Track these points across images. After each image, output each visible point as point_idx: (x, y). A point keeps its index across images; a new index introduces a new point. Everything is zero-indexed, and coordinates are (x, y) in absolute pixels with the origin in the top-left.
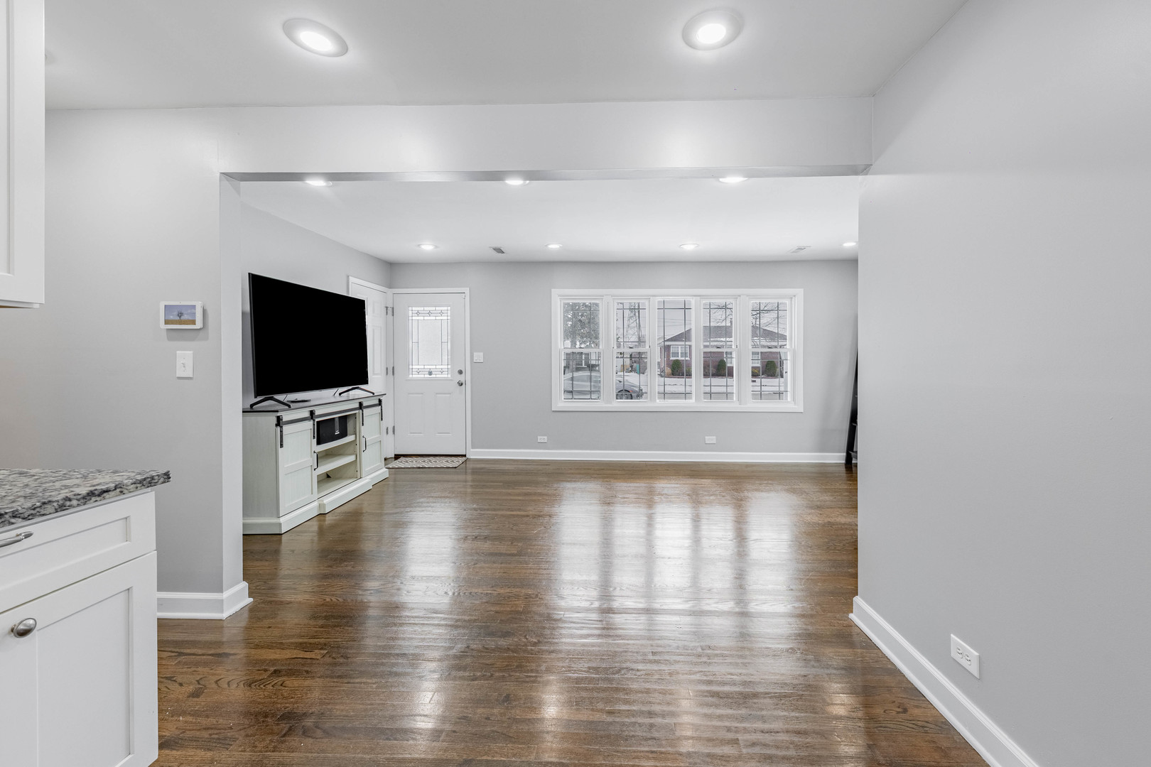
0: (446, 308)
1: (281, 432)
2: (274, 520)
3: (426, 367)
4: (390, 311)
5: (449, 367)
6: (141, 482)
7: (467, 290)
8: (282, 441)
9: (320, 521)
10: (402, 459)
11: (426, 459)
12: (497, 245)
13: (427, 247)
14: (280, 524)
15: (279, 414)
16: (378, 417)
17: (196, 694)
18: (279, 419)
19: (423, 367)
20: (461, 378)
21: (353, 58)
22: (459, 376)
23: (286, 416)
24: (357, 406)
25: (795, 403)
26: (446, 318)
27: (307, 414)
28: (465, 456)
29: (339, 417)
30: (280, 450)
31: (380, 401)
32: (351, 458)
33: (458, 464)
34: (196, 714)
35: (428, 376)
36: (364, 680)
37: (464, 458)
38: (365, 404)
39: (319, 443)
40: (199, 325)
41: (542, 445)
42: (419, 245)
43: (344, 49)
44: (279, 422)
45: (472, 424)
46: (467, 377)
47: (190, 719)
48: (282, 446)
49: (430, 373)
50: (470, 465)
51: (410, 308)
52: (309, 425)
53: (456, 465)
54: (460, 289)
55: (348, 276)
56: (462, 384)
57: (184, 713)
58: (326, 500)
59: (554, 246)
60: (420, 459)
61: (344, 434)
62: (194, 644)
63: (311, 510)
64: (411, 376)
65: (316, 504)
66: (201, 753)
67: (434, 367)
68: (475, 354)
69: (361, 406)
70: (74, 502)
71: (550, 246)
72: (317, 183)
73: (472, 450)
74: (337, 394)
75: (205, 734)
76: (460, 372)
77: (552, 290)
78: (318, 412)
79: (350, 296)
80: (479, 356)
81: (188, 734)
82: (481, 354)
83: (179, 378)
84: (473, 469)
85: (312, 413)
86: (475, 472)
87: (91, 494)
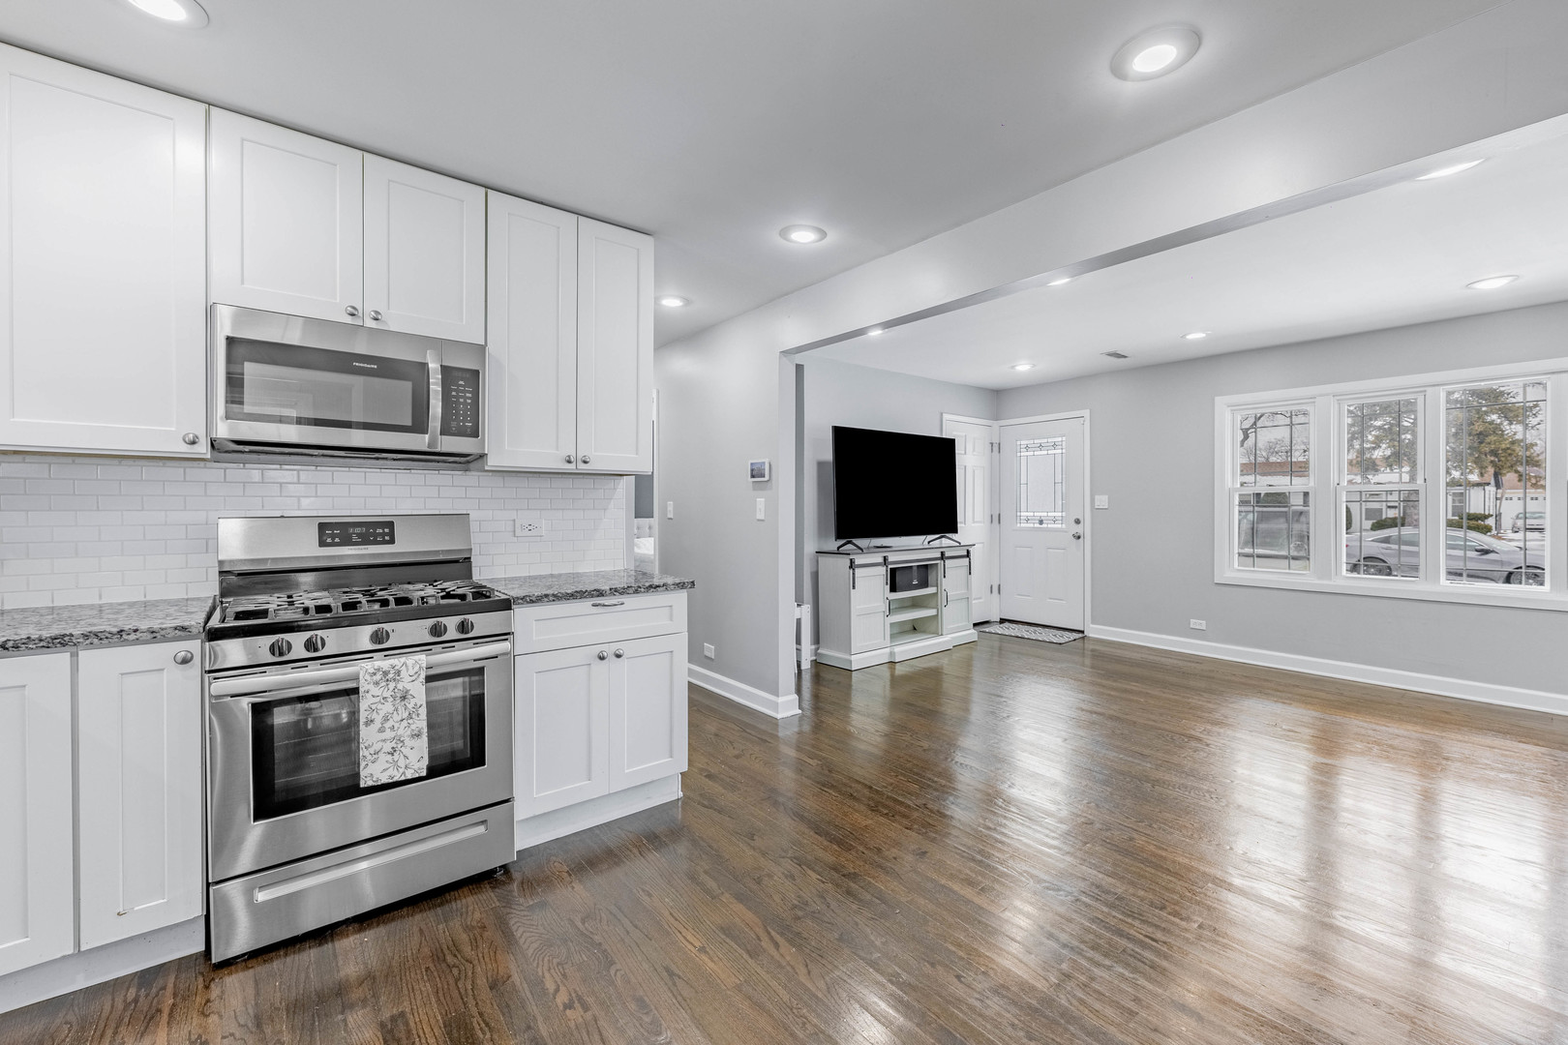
0: (1060, 439)
1: (854, 574)
2: (847, 657)
3: (1036, 514)
4: (996, 447)
5: (1064, 514)
6: (678, 584)
7: (1086, 413)
8: (854, 583)
9: (890, 668)
10: (1007, 624)
11: (1032, 629)
12: (1112, 350)
13: (1023, 368)
14: (851, 661)
15: (851, 557)
16: (967, 570)
17: (737, 757)
18: (852, 561)
19: (1033, 514)
20: (1078, 529)
21: (833, 237)
22: (1076, 526)
23: (859, 560)
24: (939, 555)
26: (1060, 451)
27: (880, 560)
28: (1083, 632)
29: (918, 566)
30: (852, 590)
31: (968, 552)
32: (932, 612)
33: (1067, 640)
34: (731, 767)
35: (1039, 526)
36: (831, 792)
37: (1081, 635)
38: (947, 555)
39: (893, 589)
40: (767, 478)
41: (1198, 634)
42: (1013, 367)
43: (823, 234)
44: (852, 565)
45: (1092, 591)
46: (1086, 528)
47: (727, 768)
48: (854, 587)
49: (1041, 522)
50: (1089, 646)
51: (1018, 443)
52: (882, 570)
53: (1062, 640)
54: (1078, 412)
55: (942, 414)
56: (1079, 537)
57: (726, 764)
58: (897, 649)
59: (1196, 336)
61: (924, 584)
62: (754, 728)
63: (882, 656)
64: (1018, 525)
65: (888, 650)
66: (720, 788)
67: (1045, 514)
68: (1097, 497)
69: (943, 557)
70: (642, 590)
71: (1189, 337)
72: (876, 333)
73: (1091, 626)
74: (926, 542)
75: (728, 780)
76: (1078, 522)
77: (1217, 398)
78: (891, 559)
79: (944, 437)
80: (1102, 501)
81: (722, 776)
82: (1105, 498)
83: (759, 520)
84: (1093, 650)
85: (885, 558)
86: (1097, 655)
87: (651, 586)
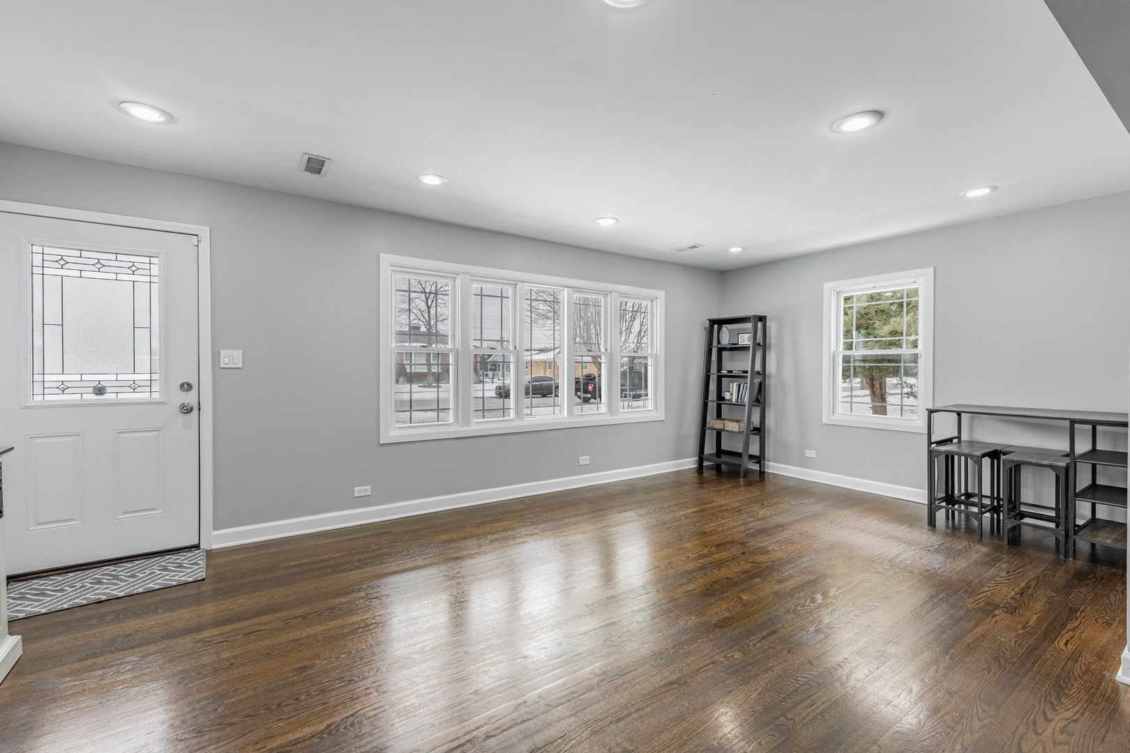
3: (85, 377)
5: (155, 377)
7: (203, 231)
13: (148, 114)
19: (78, 378)
20: (190, 398)
22: (184, 394)
25: (657, 411)
28: (198, 547)
35: (94, 397)
37: (198, 552)
46: (204, 397)
49: (100, 391)
51: (36, 248)
56: (190, 410)
59: (432, 181)
60: (155, 564)
64: (38, 398)
67: (112, 377)
68: (223, 352)
71: (426, 179)
73: (217, 530)
76: (187, 387)
80: (232, 357)
82: (242, 352)
